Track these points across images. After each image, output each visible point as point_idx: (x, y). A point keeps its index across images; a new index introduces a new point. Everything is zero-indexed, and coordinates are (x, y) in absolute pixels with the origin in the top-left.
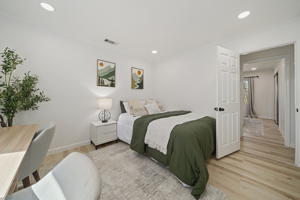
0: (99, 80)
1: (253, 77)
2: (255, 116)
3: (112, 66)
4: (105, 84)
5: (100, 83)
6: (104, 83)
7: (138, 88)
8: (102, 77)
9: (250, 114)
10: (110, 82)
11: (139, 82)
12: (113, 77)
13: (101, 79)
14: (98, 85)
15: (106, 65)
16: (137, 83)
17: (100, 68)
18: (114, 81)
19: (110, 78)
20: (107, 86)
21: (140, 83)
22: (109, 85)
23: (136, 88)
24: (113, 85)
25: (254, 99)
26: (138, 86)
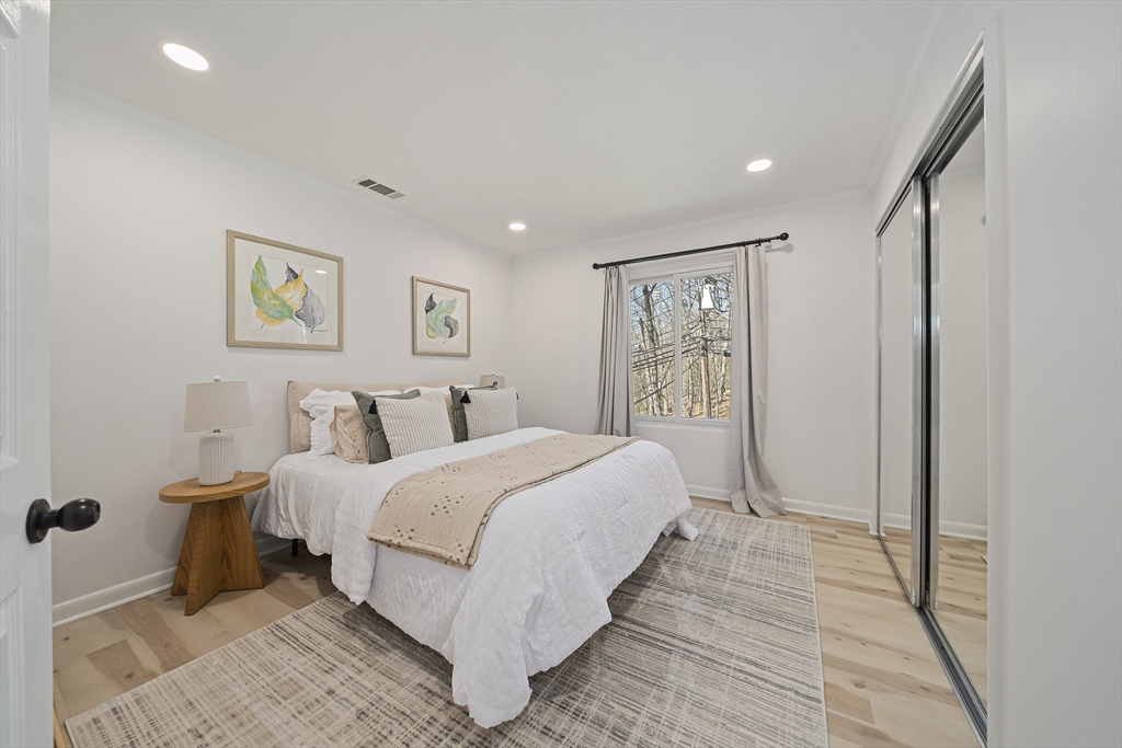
1: (759, 242)
2: (768, 497)
9: (744, 487)
25: (765, 391)
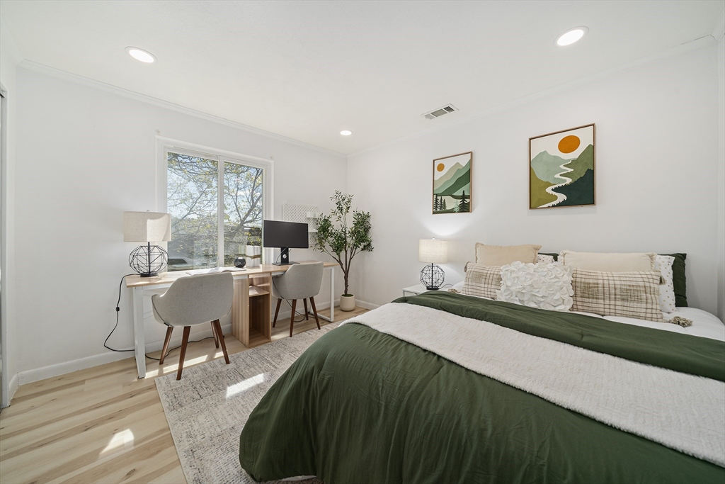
0: (436, 201)
3: (464, 161)
4: (448, 208)
5: (439, 208)
6: (445, 208)
7: (559, 205)
8: (442, 195)
10: (459, 202)
11: (569, 181)
12: (465, 188)
13: (439, 198)
14: (434, 213)
15: (448, 164)
16: (553, 187)
17: (439, 175)
18: (468, 197)
19: (459, 193)
20: (452, 211)
21: (571, 184)
22: (456, 210)
23: (550, 204)
24: (465, 208)
26: (562, 197)
